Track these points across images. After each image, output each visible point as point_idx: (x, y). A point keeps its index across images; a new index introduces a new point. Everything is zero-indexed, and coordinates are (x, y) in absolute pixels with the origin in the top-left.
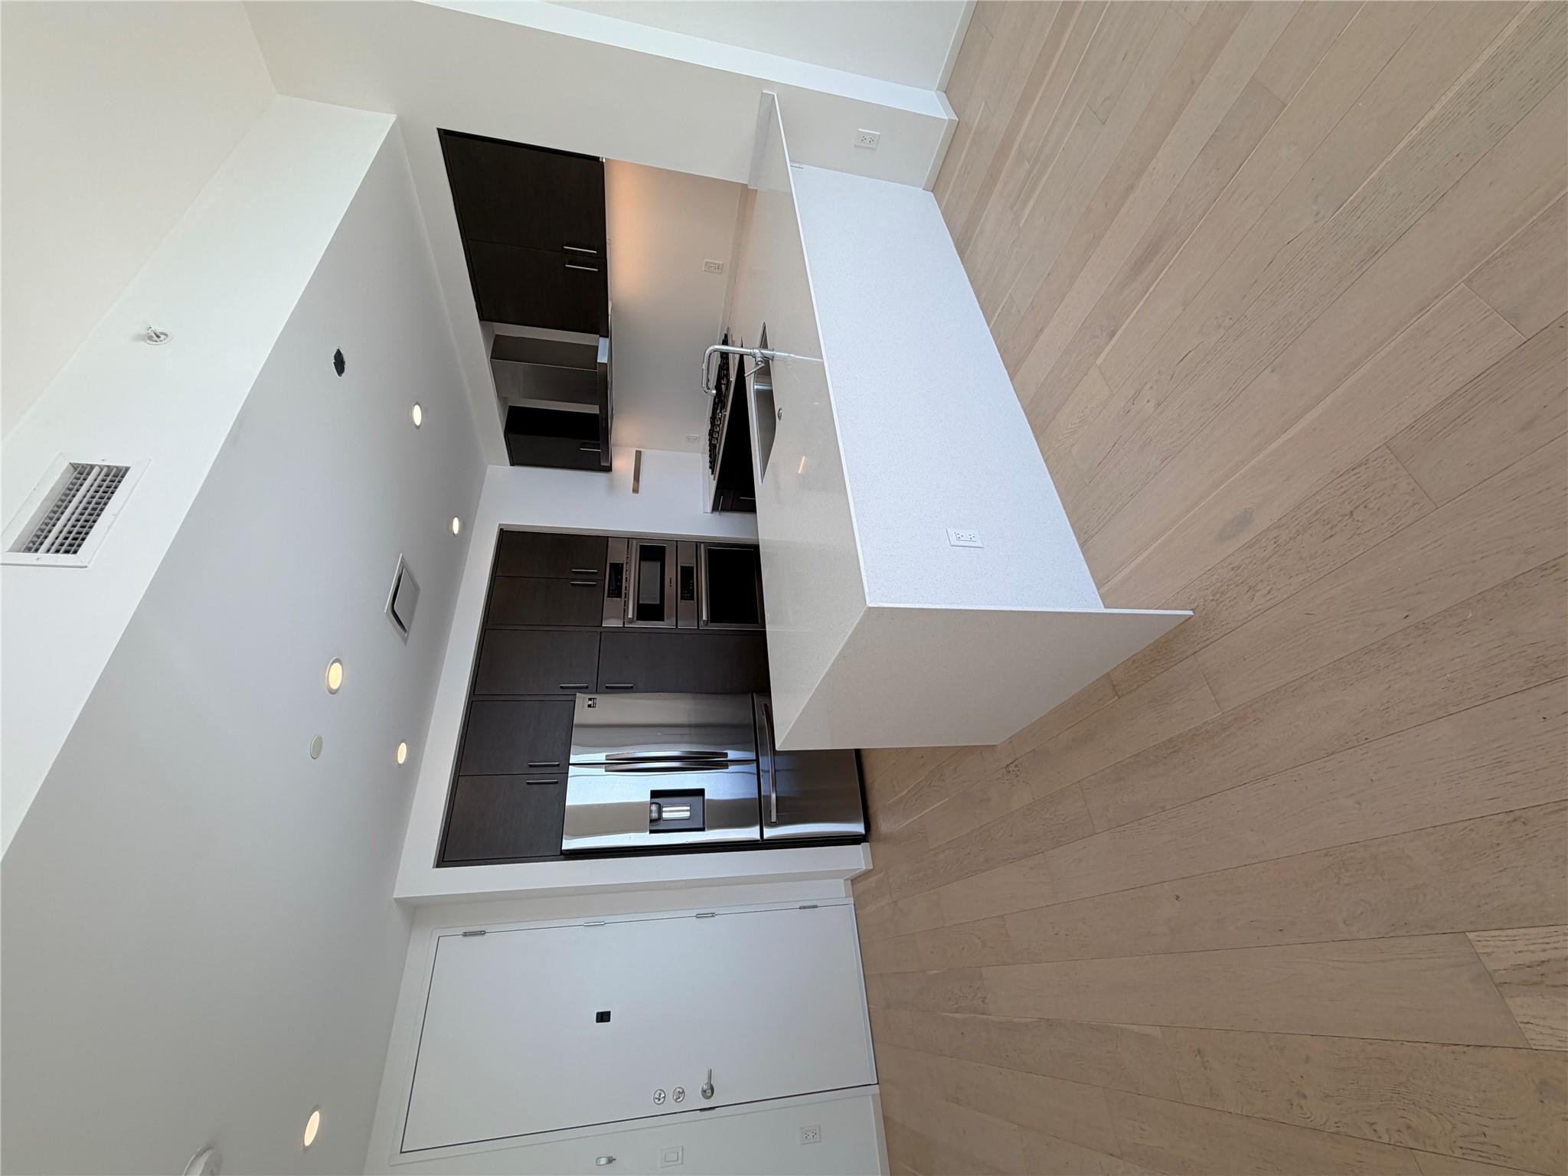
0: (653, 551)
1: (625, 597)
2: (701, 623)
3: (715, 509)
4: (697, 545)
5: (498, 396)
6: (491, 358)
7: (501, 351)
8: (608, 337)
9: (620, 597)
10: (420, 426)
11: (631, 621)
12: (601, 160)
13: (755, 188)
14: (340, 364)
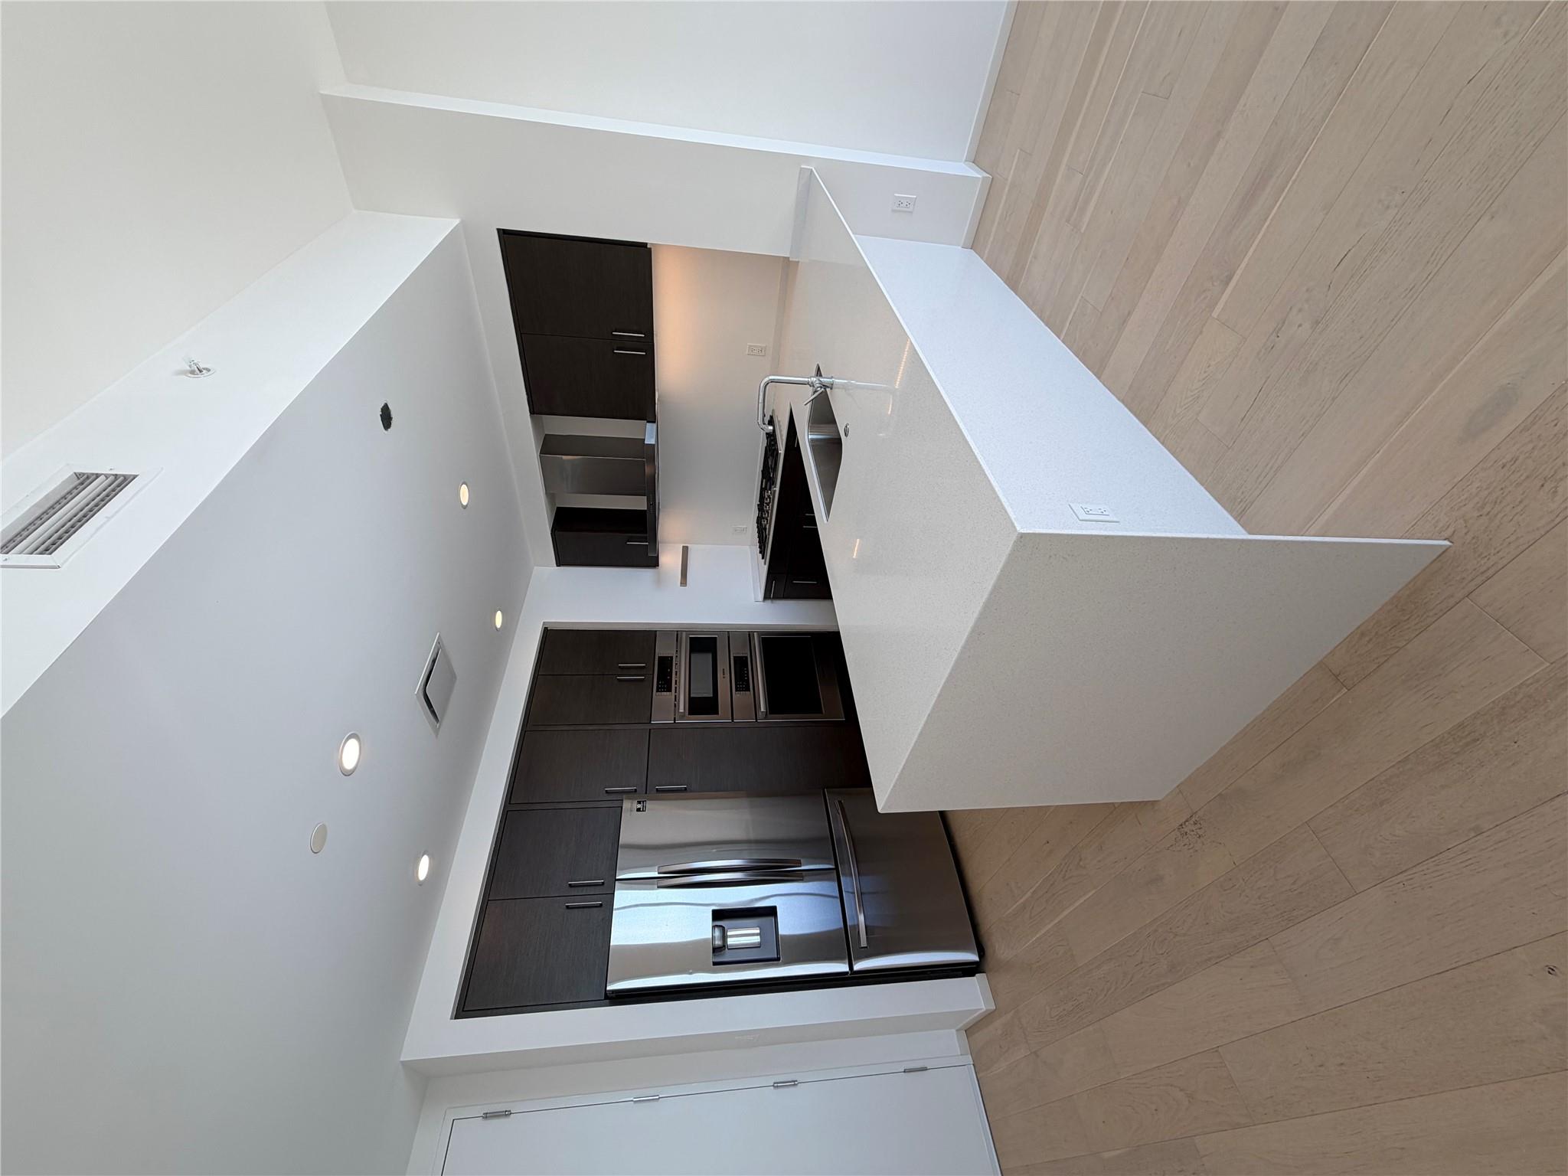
0: (703, 643)
1: (676, 692)
2: (760, 715)
3: (766, 597)
4: (749, 635)
5: (546, 493)
6: (541, 453)
7: (550, 446)
8: (654, 422)
9: (670, 691)
10: (467, 505)
11: (682, 717)
12: (648, 246)
13: (797, 260)
14: (386, 418)
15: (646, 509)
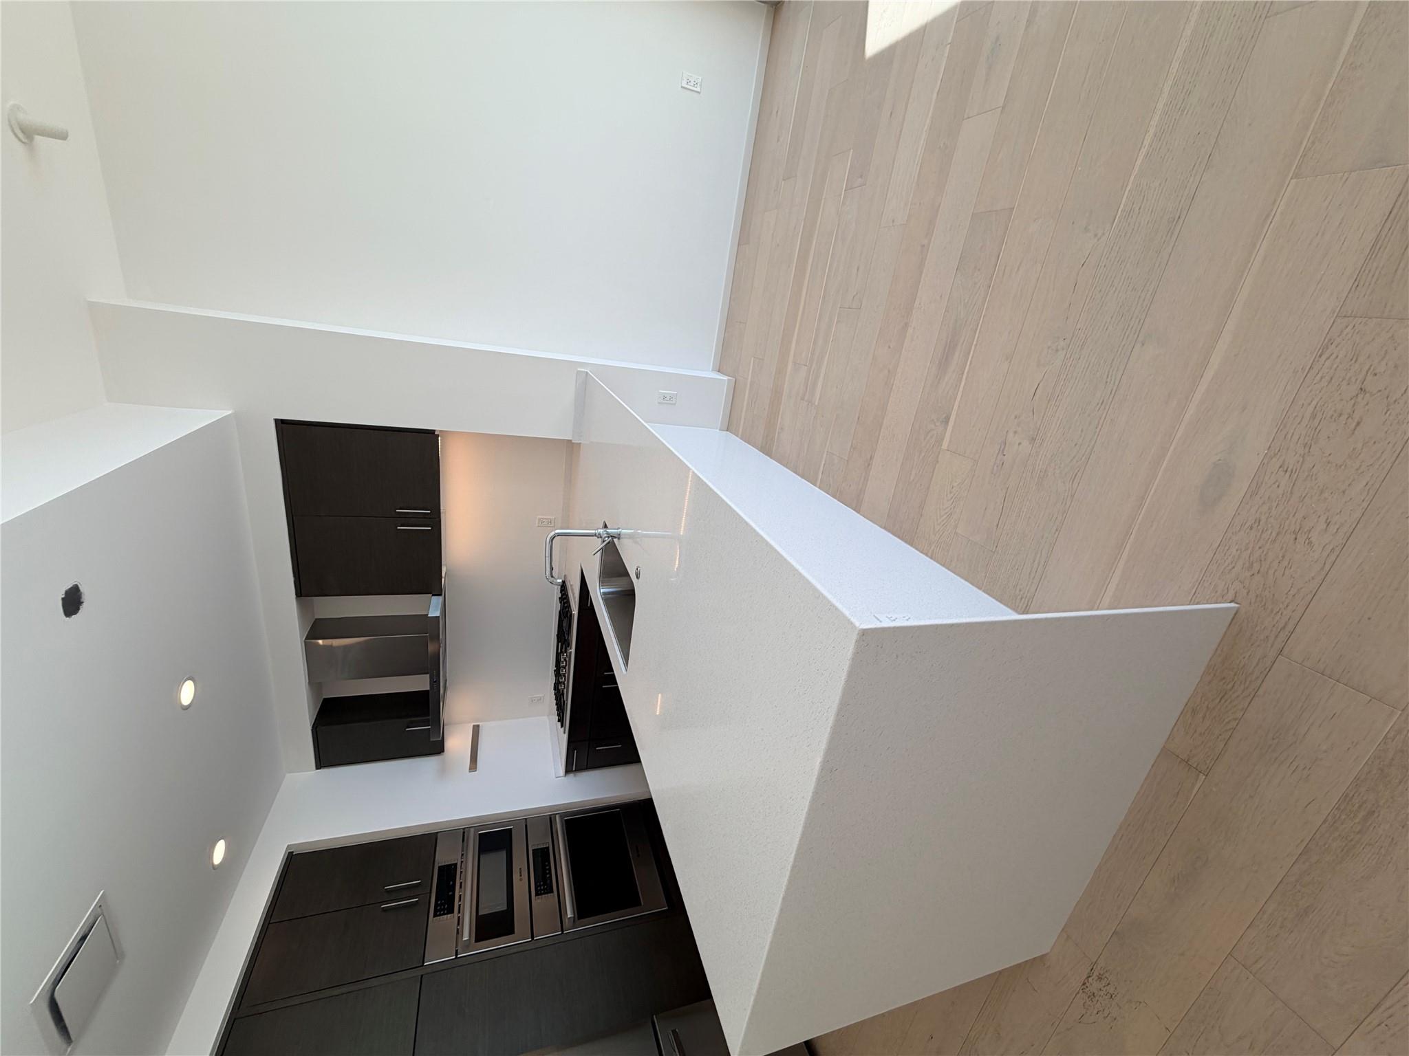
0: (495, 839)
1: (459, 912)
2: (566, 923)
3: (568, 770)
4: (550, 818)
5: (309, 683)
6: (306, 639)
7: (317, 630)
8: (440, 595)
9: (452, 912)
11: (467, 946)
12: (436, 433)
13: (579, 442)
14: (72, 602)
15: (428, 689)
